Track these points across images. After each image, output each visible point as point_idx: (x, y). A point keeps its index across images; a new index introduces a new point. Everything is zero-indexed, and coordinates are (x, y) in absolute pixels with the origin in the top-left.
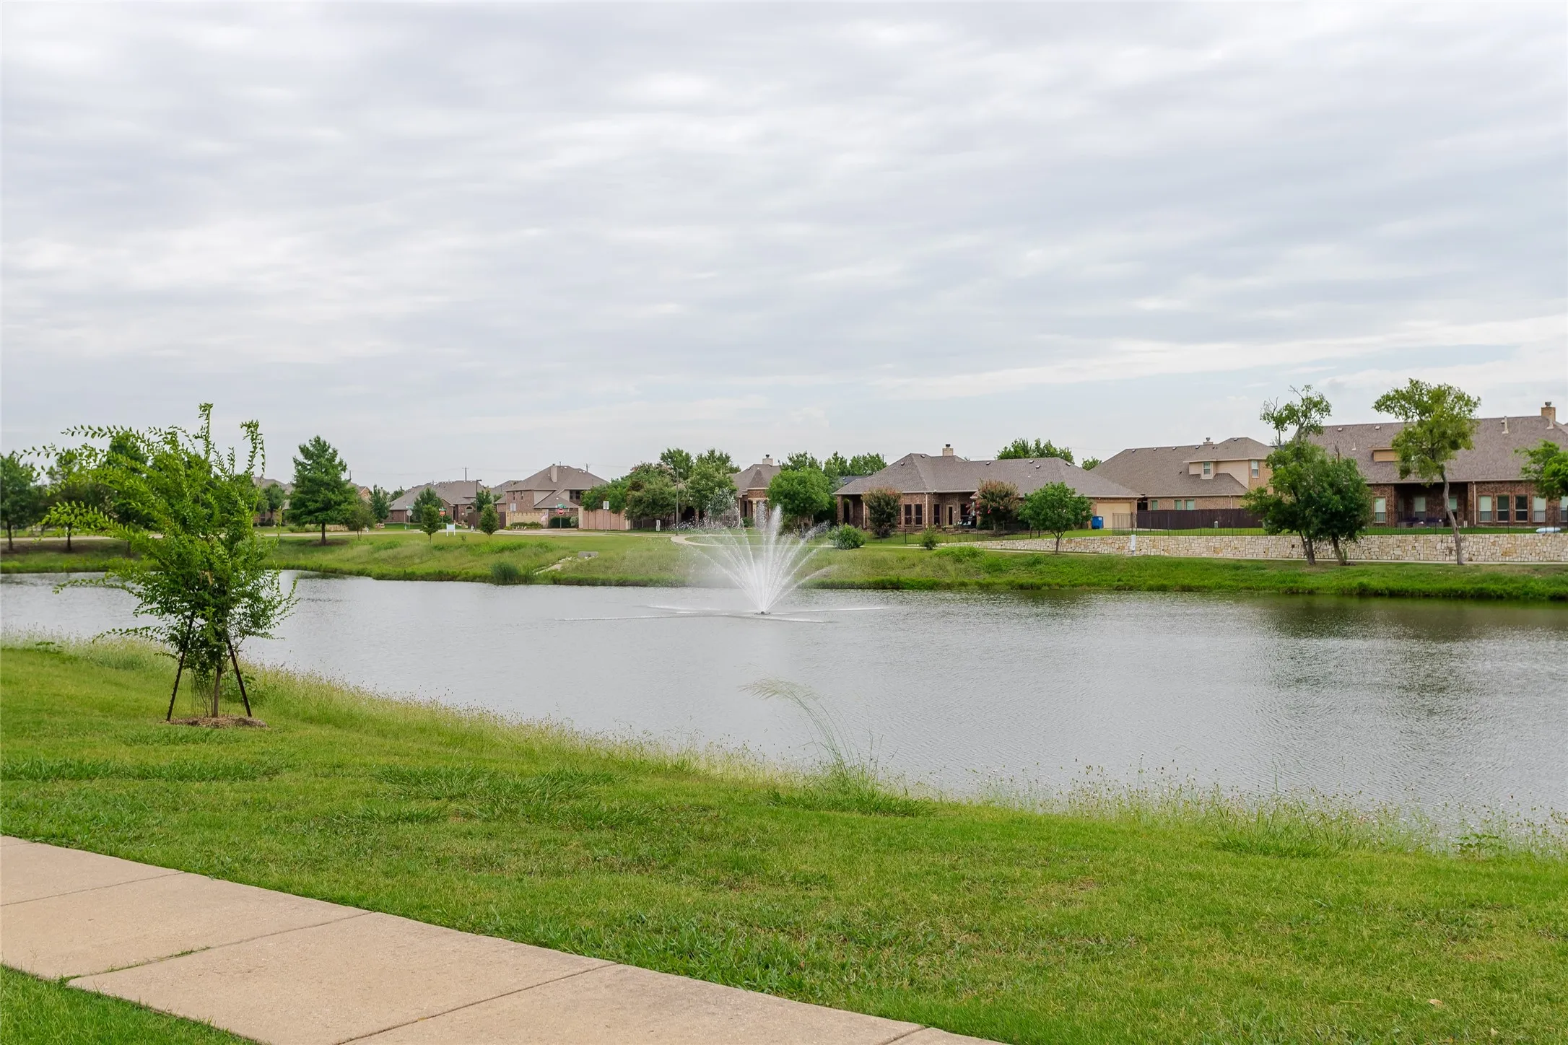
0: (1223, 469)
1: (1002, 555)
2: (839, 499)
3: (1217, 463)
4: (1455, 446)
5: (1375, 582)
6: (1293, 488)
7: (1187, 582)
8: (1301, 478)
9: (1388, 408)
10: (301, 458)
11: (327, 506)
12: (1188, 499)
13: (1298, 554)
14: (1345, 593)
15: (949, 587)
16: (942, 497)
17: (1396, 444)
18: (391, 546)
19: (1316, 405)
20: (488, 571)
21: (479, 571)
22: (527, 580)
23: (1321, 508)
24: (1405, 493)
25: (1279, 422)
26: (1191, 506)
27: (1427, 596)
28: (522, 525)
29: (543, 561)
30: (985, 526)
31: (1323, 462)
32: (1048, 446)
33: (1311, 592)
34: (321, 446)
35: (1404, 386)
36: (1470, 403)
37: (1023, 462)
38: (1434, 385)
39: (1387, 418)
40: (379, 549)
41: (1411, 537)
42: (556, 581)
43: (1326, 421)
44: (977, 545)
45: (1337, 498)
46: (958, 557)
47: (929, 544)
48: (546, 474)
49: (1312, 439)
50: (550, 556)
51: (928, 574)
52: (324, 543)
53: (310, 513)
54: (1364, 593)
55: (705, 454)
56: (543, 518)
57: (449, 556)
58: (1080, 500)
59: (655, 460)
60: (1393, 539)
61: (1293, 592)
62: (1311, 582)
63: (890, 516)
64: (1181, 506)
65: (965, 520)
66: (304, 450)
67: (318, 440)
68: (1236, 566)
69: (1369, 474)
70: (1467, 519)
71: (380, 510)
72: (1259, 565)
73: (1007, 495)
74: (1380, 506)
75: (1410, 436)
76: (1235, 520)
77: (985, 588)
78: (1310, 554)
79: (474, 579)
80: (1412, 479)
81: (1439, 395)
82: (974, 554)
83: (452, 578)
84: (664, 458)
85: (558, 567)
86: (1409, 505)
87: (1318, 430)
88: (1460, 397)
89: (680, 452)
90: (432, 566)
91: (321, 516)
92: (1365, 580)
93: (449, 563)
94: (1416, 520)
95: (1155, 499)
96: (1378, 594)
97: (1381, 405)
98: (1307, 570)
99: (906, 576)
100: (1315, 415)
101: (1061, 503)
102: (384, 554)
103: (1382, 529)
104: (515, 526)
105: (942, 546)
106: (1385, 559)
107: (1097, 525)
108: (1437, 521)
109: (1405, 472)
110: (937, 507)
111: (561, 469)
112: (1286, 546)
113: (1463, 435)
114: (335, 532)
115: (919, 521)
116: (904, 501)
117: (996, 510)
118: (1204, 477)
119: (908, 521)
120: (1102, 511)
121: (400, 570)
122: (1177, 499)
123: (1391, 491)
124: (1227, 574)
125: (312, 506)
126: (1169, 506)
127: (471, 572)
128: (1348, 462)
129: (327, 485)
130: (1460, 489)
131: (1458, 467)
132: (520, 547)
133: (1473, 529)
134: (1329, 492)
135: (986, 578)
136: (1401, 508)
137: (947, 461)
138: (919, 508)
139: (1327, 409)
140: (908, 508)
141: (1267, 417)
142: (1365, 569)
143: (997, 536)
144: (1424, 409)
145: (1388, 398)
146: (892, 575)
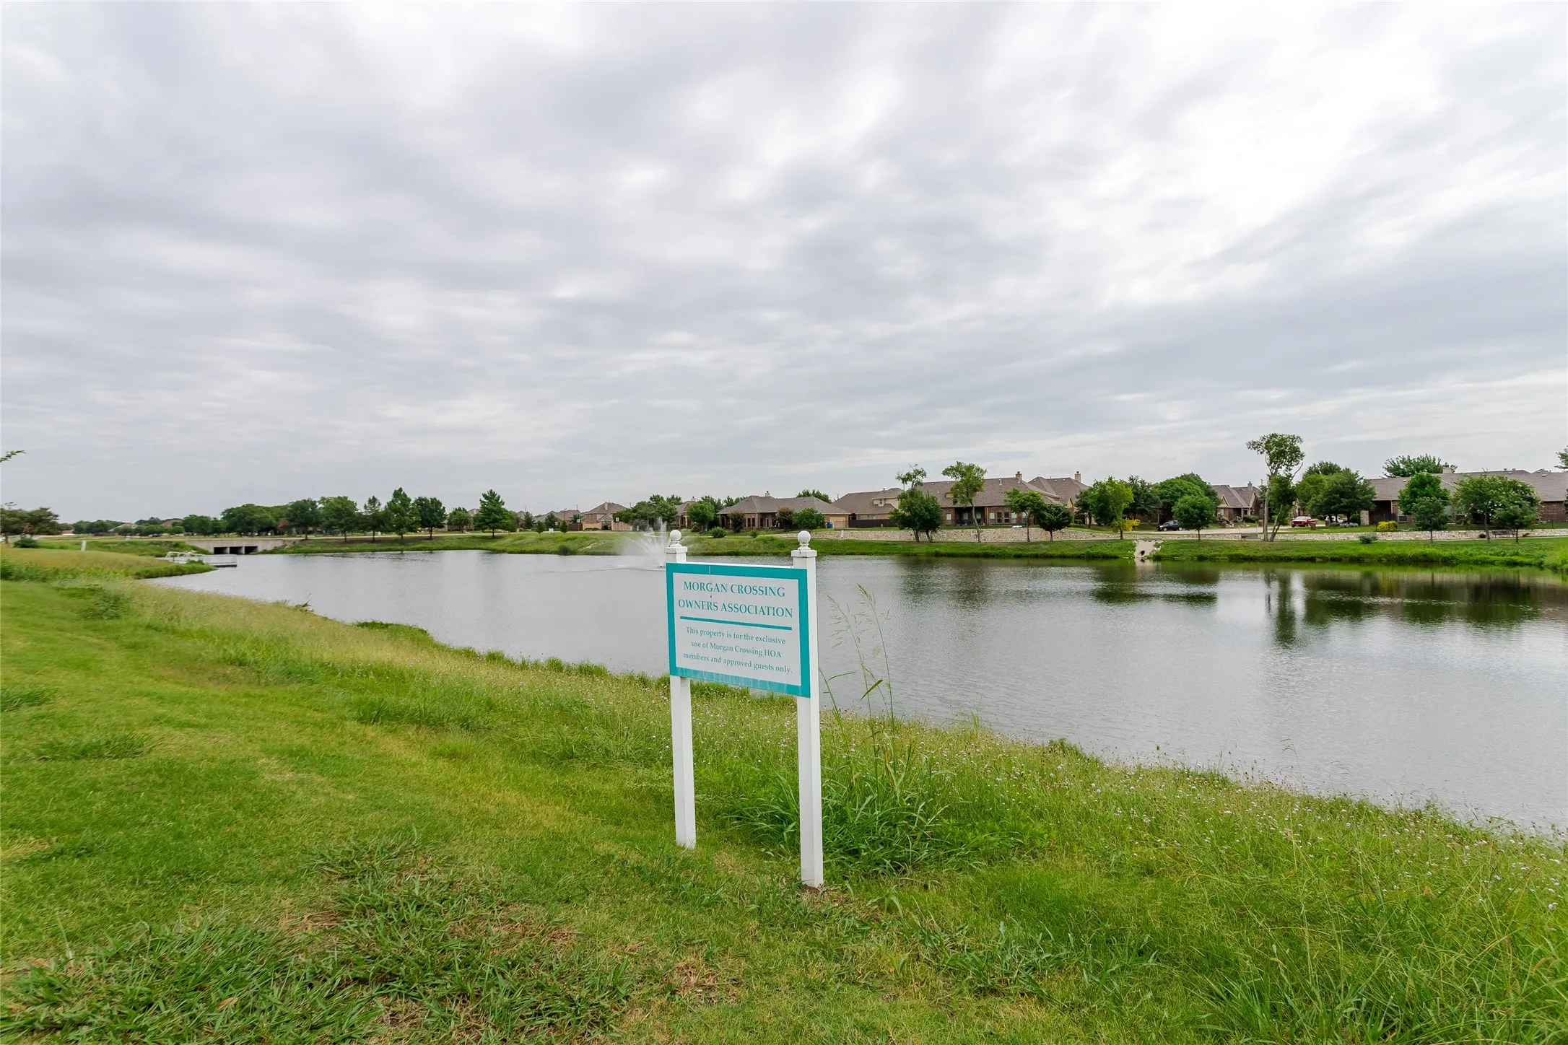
0: (888, 502)
1: (785, 540)
2: (719, 517)
3: (885, 499)
4: (975, 490)
5: (942, 550)
6: (909, 510)
7: (863, 551)
8: (912, 505)
9: (948, 474)
10: (483, 499)
11: (495, 521)
12: (873, 515)
13: (913, 538)
14: (928, 555)
15: (759, 554)
16: (764, 515)
17: (952, 489)
18: (521, 538)
19: (919, 473)
20: (556, 550)
21: (553, 549)
22: (574, 553)
23: (921, 518)
24: (959, 512)
25: (905, 480)
26: (875, 518)
27: (963, 556)
28: (590, 529)
29: (583, 544)
30: (781, 527)
31: (922, 498)
32: (818, 492)
33: (915, 555)
34: (492, 494)
35: (955, 465)
36: (983, 472)
37: (807, 498)
38: (967, 464)
39: (948, 479)
40: (515, 540)
41: (960, 531)
42: (587, 553)
43: (924, 480)
44: (775, 536)
45: (927, 513)
46: (765, 541)
47: (754, 535)
48: (602, 507)
49: (919, 488)
50: (587, 542)
51: (752, 549)
52: (494, 537)
53: (487, 524)
54: (938, 555)
55: (670, 497)
56: (599, 526)
57: (543, 542)
58: (820, 516)
59: (647, 500)
60: (952, 532)
61: (907, 555)
62: (916, 551)
63: (740, 523)
64: (870, 518)
65: (774, 525)
66: (484, 496)
67: (491, 491)
68: (886, 544)
69: (942, 503)
70: (983, 522)
71: (528, 523)
72: (895, 543)
73: (790, 513)
74: (949, 517)
75: (958, 486)
76: (887, 524)
77: (776, 554)
78: (917, 538)
79: (551, 553)
80: (959, 505)
81: (970, 468)
82: (773, 539)
83: (542, 552)
84: (651, 499)
85: (590, 547)
86: (961, 516)
87: (919, 483)
88: (978, 469)
89: (658, 496)
90: (532, 548)
91: (492, 525)
92: (937, 549)
93: (544, 546)
94: (964, 523)
95: (859, 515)
96: (943, 555)
97: (946, 472)
98: (915, 545)
99: (742, 550)
100: (919, 477)
101: (812, 517)
102: (517, 542)
103: (949, 527)
104: (586, 529)
105: (759, 537)
106: (950, 540)
107: (830, 526)
108: (970, 524)
109: (955, 502)
110: (762, 520)
111: (609, 504)
112: (906, 535)
113: (979, 486)
114: (499, 533)
115: (754, 525)
116: (747, 517)
117: (785, 520)
118: (880, 505)
119: (749, 525)
120: (832, 520)
121: (519, 549)
122: (868, 515)
123: (953, 511)
124: (880, 547)
125: (487, 521)
126: (865, 518)
127: (551, 550)
128: (933, 498)
129: (495, 512)
130: (981, 510)
131: (978, 500)
132: (575, 538)
133: (987, 527)
134: (924, 511)
135: (777, 550)
136: (958, 518)
137: (767, 499)
138: (754, 519)
139: (925, 475)
140: (749, 519)
141: (898, 478)
142: (939, 544)
143: (786, 532)
144: (963, 474)
145: (947, 469)
146: (735, 549)
